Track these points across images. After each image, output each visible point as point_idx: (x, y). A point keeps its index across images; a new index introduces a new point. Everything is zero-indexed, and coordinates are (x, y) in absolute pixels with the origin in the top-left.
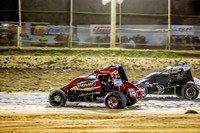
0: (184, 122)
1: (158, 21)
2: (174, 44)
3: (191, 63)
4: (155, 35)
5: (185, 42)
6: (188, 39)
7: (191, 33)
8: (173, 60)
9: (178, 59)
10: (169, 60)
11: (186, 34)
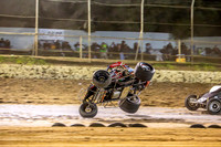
0: (50, 136)
1: (25, 23)
2: (42, 50)
3: (60, 70)
4: (21, 39)
5: (54, 47)
6: (57, 44)
7: (61, 38)
8: (40, 67)
9: (45, 67)
10: (36, 67)
11: (55, 38)
